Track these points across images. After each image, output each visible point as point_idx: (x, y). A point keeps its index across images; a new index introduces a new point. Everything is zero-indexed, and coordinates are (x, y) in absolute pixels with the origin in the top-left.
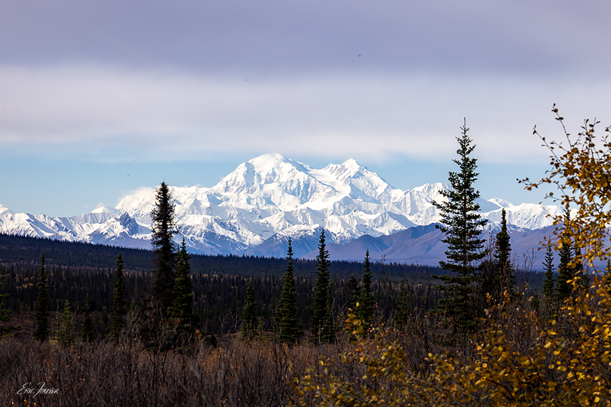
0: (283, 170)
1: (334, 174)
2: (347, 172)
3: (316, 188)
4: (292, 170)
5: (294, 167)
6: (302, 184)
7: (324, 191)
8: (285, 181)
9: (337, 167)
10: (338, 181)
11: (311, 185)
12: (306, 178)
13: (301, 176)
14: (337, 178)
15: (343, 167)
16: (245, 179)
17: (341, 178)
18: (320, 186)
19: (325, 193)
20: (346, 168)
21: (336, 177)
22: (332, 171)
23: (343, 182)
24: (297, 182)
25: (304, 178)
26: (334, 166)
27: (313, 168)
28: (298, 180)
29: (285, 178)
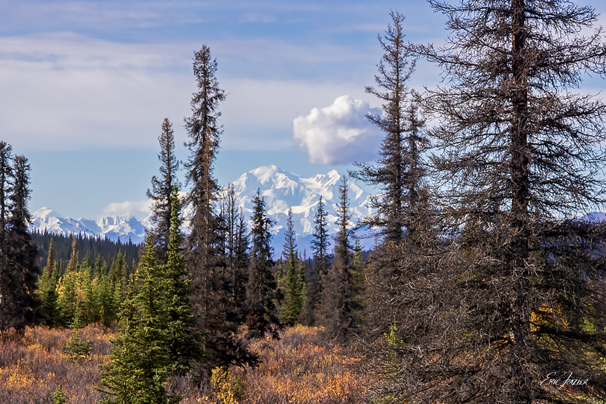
0: (278, 179)
1: (320, 182)
2: (331, 181)
3: (304, 193)
4: (286, 178)
5: (287, 177)
6: (293, 190)
7: (311, 196)
8: (280, 188)
9: (322, 177)
10: (323, 188)
11: (300, 191)
12: (296, 186)
13: (292, 184)
14: (322, 186)
15: (327, 177)
16: (247, 186)
17: (325, 185)
18: (307, 192)
19: (311, 198)
20: (330, 177)
21: (321, 185)
22: (318, 180)
23: (326, 189)
24: (288, 189)
25: (295, 186)
26: (320, 176)
27: (303, 178)
28: (290, 187)
29: (280, 185)
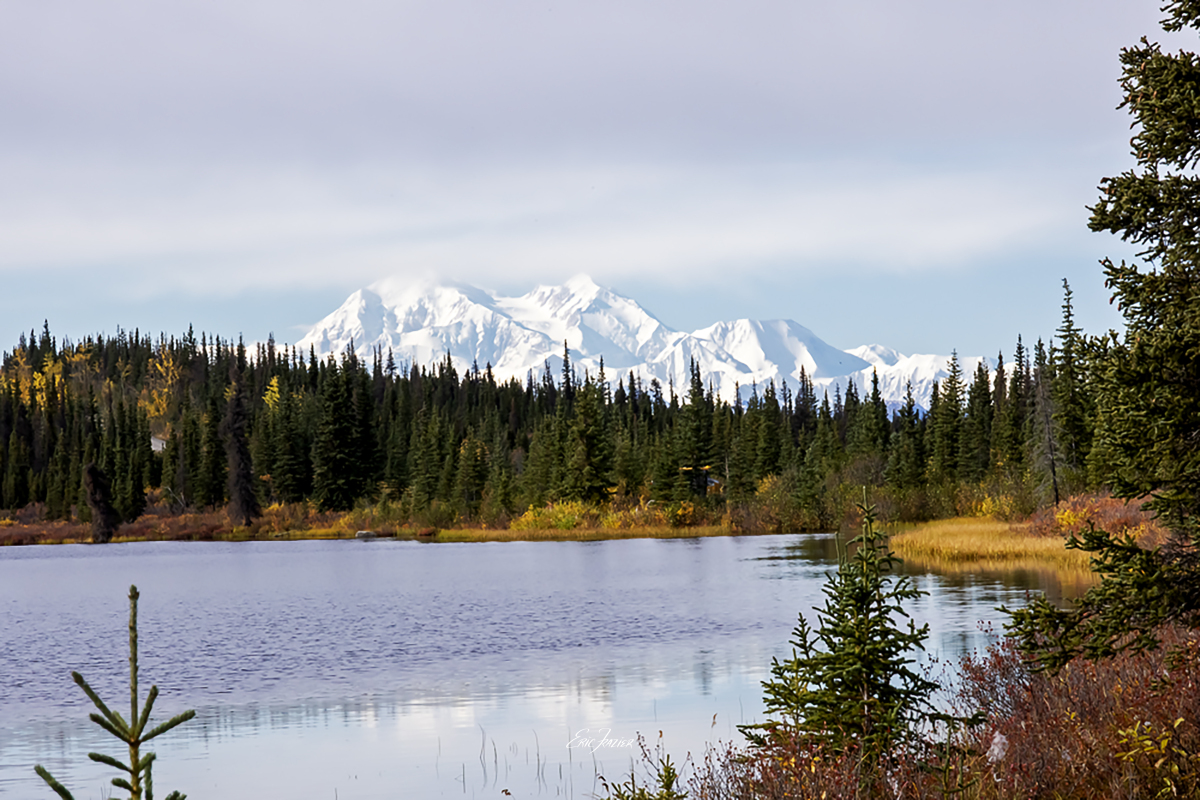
0: (441, 303)
1: (548, 304)
2: (574, 301)
3: (509, 336)
4: (461, 301)
5: (463, 296)
6: (480, 328)
7: (526, 342)
8: (446, 324)
9: (552, 291)
10: (557, 319)
11: (499, 330)
12: (489, 318)
13: (479, 314)
14: (555, 315)
15: (565, 291)
16: (363, 323)
17: (561, 313)
18: (517, 332)
19: (528, 346)
20: (572, 292)
21: (552, 311)
22: (543, 300)
23: (565, 322)
24: (469, 325)
25: (484, 318)
26: (547, 290)
27: (504, 296)
28: (472, 321)
29: (445, 318)
